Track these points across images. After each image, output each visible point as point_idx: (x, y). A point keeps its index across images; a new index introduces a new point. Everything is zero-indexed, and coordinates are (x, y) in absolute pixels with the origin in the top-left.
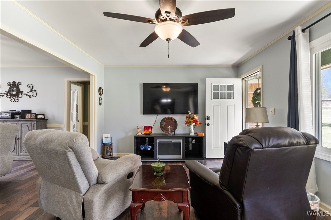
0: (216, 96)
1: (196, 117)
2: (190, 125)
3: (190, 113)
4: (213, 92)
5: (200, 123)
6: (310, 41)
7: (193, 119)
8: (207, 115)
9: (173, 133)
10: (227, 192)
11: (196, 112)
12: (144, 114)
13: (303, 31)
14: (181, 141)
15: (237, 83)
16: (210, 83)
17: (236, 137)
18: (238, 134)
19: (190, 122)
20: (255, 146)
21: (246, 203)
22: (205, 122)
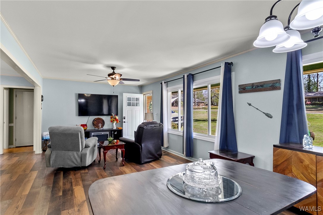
0: (129, 104)
1: (117, 117)
2: (113, 123)
3: (113, 115)
4: (127, 102)
5: (119, 121)
6: (167, 87)
7: (115, 119)
8: (124, 116)
9: (102, 128)
10: (137, 143)
11: (117, 114)
12: (79, 116)
13: (165, 83)
14: (108, 133)
15: (141, 97)
16: (126, 96)
17: (140, 125)
18: (140, 124)
19: (113, 121)
20: (145, 127)
21: (143, 145)
22: (123, 120)
